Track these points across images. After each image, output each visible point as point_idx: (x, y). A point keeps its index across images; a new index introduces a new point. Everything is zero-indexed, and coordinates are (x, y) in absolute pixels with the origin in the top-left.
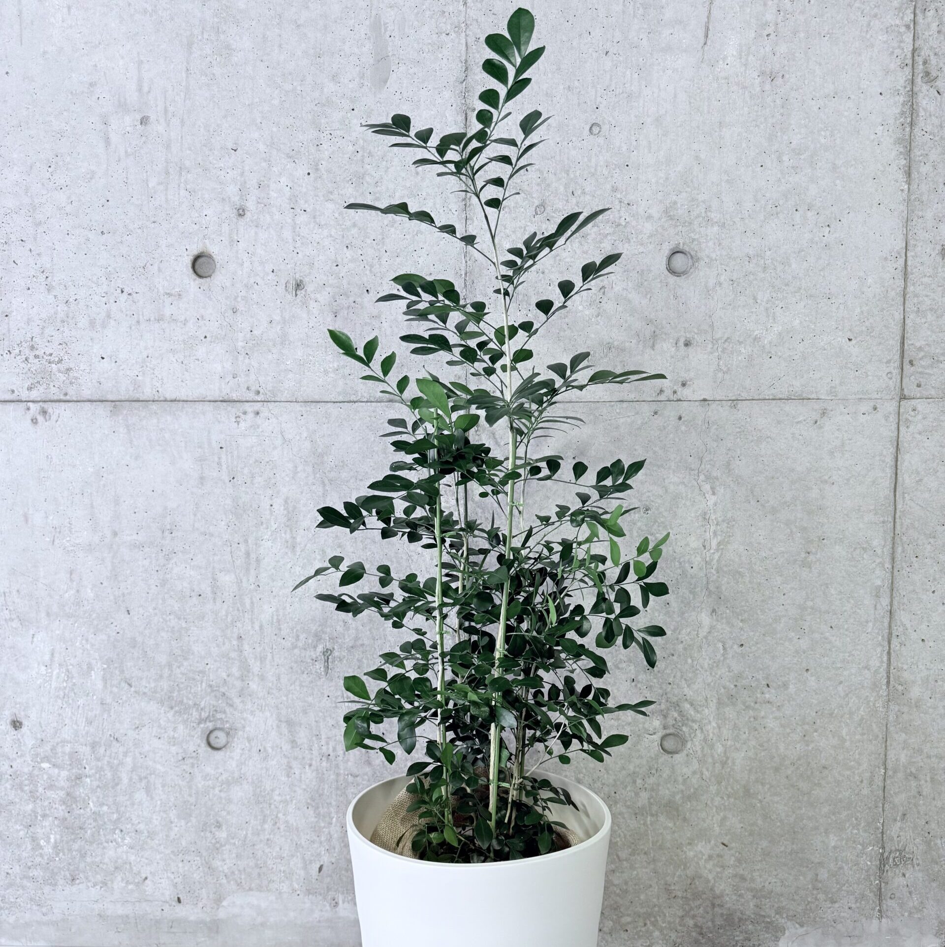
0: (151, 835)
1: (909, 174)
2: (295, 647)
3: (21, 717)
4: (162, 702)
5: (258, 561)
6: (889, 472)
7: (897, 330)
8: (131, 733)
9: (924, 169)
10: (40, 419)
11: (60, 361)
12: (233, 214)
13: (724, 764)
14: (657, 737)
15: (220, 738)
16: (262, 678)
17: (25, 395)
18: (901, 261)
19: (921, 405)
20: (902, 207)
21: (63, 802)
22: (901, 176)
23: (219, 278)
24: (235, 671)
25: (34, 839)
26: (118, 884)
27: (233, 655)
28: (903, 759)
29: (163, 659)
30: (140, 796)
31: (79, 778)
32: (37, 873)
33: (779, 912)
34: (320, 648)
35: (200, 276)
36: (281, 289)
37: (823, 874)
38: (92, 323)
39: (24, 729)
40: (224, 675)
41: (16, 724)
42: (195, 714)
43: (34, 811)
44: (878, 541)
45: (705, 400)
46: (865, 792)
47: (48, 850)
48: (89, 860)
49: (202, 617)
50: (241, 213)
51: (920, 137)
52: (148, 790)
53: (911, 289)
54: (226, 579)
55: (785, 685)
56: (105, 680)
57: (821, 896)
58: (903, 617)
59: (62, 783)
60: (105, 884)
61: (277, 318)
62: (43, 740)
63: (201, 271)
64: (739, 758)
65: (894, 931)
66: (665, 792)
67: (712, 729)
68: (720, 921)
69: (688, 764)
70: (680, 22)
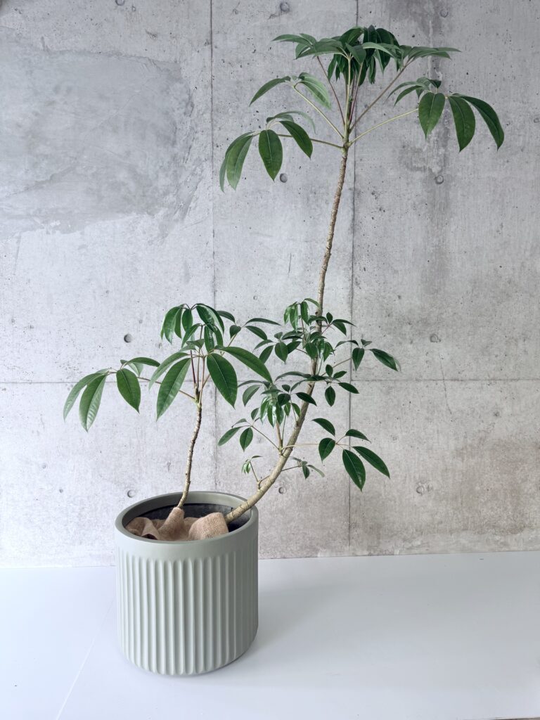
0: (108, 527)
1: (352, 313)
2: (158, 462)
3: (63, 488)
4: (112, 482)
5: (145, 434)
6: (348, 403)
8: (101, 493)
9: (356, 311)
11: (78, 369)
12: (137, 322)
13: (299, 496)
14: (278, 489)
15: (132, 494)
16: (146, 473)
17: (65, 380)
19: (356, 382)
21: (78, 517)
22: (349, 313)
23: (133, 343)
24: (138, 471)
25: (67, 530)
26: (97, 544)
27: (137, 465)
28: (355, 493)
29: (112, 467)
30: (105, 514)
31: (83, 508)
32: (68, 541)
33: (317, 544)
34: (166, 463)
35: (127, 342)
36: (154, 346)
37: (331, 532)
38: (89, 357)
39: (64, 492)
40: (133, 472)
41: (61, 491)
42: (123, 486)
43: (67, 520)
44: (345, 425)
46: (343, 504)
47: (72, 533)
48: (86, 536)
49: (126, 453)
50: (141, 322)
51: (354, 302)
52: (107, 511)
54: (135, 440)
56: (92, 475)
57: (330, 539)
59: (77, 510)
60: (92, 544)
61: (152, 354)
62: (70, 496)
63: (127, 339)
64: (304, 494)
65: (354, 549)
66: (280, 506)
67: (295, 485)
68: (298, 548)
69: (287, 497)
70: (281, 266)
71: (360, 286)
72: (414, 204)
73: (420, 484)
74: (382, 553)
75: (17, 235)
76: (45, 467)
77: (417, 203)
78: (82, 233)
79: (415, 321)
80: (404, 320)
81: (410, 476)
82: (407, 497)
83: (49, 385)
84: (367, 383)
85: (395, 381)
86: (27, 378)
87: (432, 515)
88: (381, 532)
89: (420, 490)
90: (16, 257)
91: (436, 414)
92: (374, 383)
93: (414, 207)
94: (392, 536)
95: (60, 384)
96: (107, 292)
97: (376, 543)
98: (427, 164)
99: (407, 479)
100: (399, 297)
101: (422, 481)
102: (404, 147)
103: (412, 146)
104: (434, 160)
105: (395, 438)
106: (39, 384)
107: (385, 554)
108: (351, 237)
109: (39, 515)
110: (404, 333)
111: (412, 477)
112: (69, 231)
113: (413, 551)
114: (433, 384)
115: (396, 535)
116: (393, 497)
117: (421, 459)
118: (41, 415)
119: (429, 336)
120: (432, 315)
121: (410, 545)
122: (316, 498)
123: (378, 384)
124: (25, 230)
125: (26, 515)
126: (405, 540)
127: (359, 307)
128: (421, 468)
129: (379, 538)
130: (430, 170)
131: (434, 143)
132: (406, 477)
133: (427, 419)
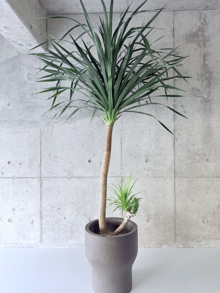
0: (82, 233)
1: (174, 151)
4: (83, 215)
5: (96, 197)
6: (174, 186)
7: (174, 169)
8: (80, 219)
9: (176, 150)
10: (69, 179)
12: (93, 155)
13: (155, 223)
14: (146, 220)
15: (91, 220)
16: (96, 212)
17: (68, 176)
18: (174, 161)
19: (177, 178)
20: (174, 155)
21: (71, 228)
22: (173, 151)
23: (92, 163)
24: (93, 211)
25: (67, 233)
26: (77, 239)
27: (93, 209)
28: (177, 222)
29: (84, 210)
30: (80, 227)
31: (73, 225)
32: (67, 238)
33: (163, 242)
36: (99, 164)
37: (168, 237)
38: (76, 168)
40: (91, 212)
41: (65, 218)
42: (88, 217)
43: (67, 230)
44: (173, 195)
45: (151, 177)
46: (173, 226)
47: (68, 235)
48: (74, 236)
49: (89, 204)
50: (94, 155)
51: (175, 147)
52: (81, 227)
53: (175, 164)
54: (92, 199)
55: (162, 213)
56: (76, 212)
57: (168, 240)
58: (176, 204)
59: (70, 226)
60: (76, 239)
61: (99, 167)
62: (68, 220)
63: (90, 162)
64: (157, 222)
65: (177, 245)
66: (147, 227)
67: (153, 218)
68: (155, 244)
69: (150, 223)
70: (146, 133)
71: (178, 141)
72: (198, 109)
73: (204, 219)
74: (189, 247)
75: (52, 125)
76: (59, 209)
77: (199, 109)
78: (75, 124)
79: (200, 154)
80: (195, 153)
81: (200, 216)
82: (199, 224)
83: (62, 178)
84: (181, 178)
85: (193, 177)
86: (54, 176)
87: (209, 232)
88: (188, 238)
89: (204, 222)
90: (52, 132)
91: (210, 191)
92: (184, 178)
93: (198, 111)
94: (193, 240)
95: (66, 178)
96: (83, 144)
97: (186, 243)
98: (202, 95)
99: (199, 217)
100: (193, 145)
101: (205, 217)
102: (193, 89)
103: (196, 88)
104: (205, 93)
105: (193, 200)
106: (58, 178)
107: (190, 248)
108: (173, 122)
109: (57, 227)
110: (195, 159)
111: (201, 216)
112: (70, 123)
113: (202, 246)
114: (208, 179)
115: (194, 239)
116: (193, 224)
117: (204, 209)
118: (59, 189)
119: (205, 160)
120: (207, 152)
121: (201, 244)
122: (162, 224)
123: (186, 179)
124: (55, 123)
125: (52, 227)
126: (198, 242)
127: (177, 149)
128: (204, 212)
129: (188, 241)
130: (204, 97)
131: (205, 87)
132: (198, 216)
133: (206, 193)
